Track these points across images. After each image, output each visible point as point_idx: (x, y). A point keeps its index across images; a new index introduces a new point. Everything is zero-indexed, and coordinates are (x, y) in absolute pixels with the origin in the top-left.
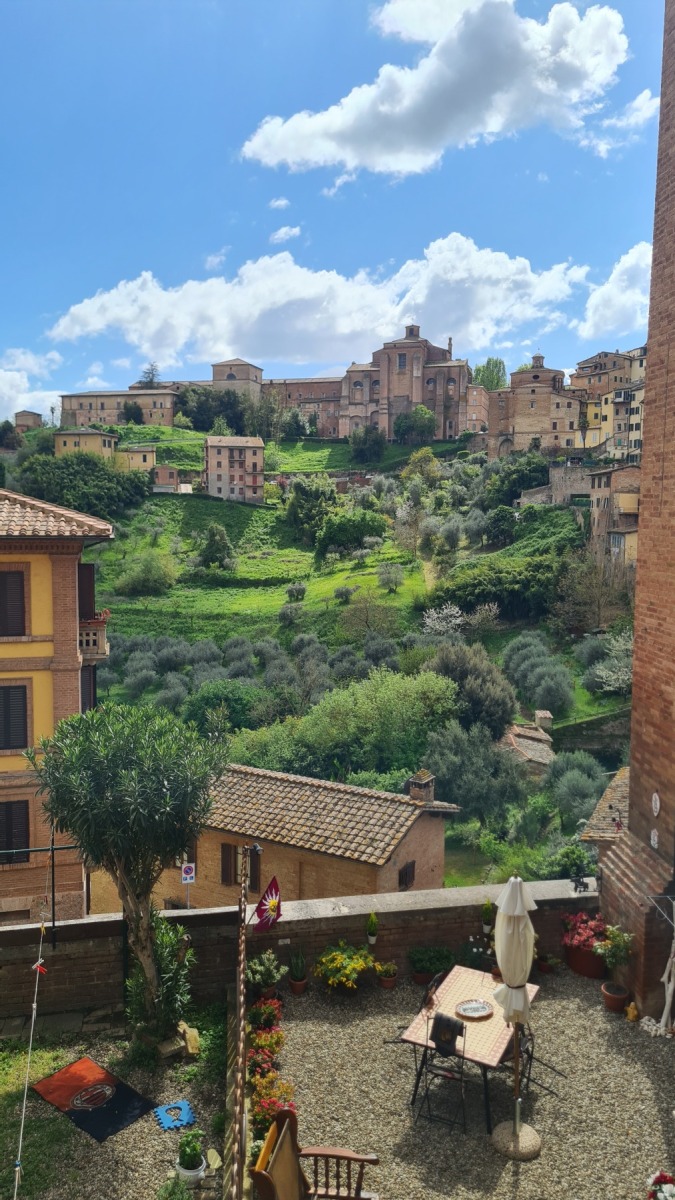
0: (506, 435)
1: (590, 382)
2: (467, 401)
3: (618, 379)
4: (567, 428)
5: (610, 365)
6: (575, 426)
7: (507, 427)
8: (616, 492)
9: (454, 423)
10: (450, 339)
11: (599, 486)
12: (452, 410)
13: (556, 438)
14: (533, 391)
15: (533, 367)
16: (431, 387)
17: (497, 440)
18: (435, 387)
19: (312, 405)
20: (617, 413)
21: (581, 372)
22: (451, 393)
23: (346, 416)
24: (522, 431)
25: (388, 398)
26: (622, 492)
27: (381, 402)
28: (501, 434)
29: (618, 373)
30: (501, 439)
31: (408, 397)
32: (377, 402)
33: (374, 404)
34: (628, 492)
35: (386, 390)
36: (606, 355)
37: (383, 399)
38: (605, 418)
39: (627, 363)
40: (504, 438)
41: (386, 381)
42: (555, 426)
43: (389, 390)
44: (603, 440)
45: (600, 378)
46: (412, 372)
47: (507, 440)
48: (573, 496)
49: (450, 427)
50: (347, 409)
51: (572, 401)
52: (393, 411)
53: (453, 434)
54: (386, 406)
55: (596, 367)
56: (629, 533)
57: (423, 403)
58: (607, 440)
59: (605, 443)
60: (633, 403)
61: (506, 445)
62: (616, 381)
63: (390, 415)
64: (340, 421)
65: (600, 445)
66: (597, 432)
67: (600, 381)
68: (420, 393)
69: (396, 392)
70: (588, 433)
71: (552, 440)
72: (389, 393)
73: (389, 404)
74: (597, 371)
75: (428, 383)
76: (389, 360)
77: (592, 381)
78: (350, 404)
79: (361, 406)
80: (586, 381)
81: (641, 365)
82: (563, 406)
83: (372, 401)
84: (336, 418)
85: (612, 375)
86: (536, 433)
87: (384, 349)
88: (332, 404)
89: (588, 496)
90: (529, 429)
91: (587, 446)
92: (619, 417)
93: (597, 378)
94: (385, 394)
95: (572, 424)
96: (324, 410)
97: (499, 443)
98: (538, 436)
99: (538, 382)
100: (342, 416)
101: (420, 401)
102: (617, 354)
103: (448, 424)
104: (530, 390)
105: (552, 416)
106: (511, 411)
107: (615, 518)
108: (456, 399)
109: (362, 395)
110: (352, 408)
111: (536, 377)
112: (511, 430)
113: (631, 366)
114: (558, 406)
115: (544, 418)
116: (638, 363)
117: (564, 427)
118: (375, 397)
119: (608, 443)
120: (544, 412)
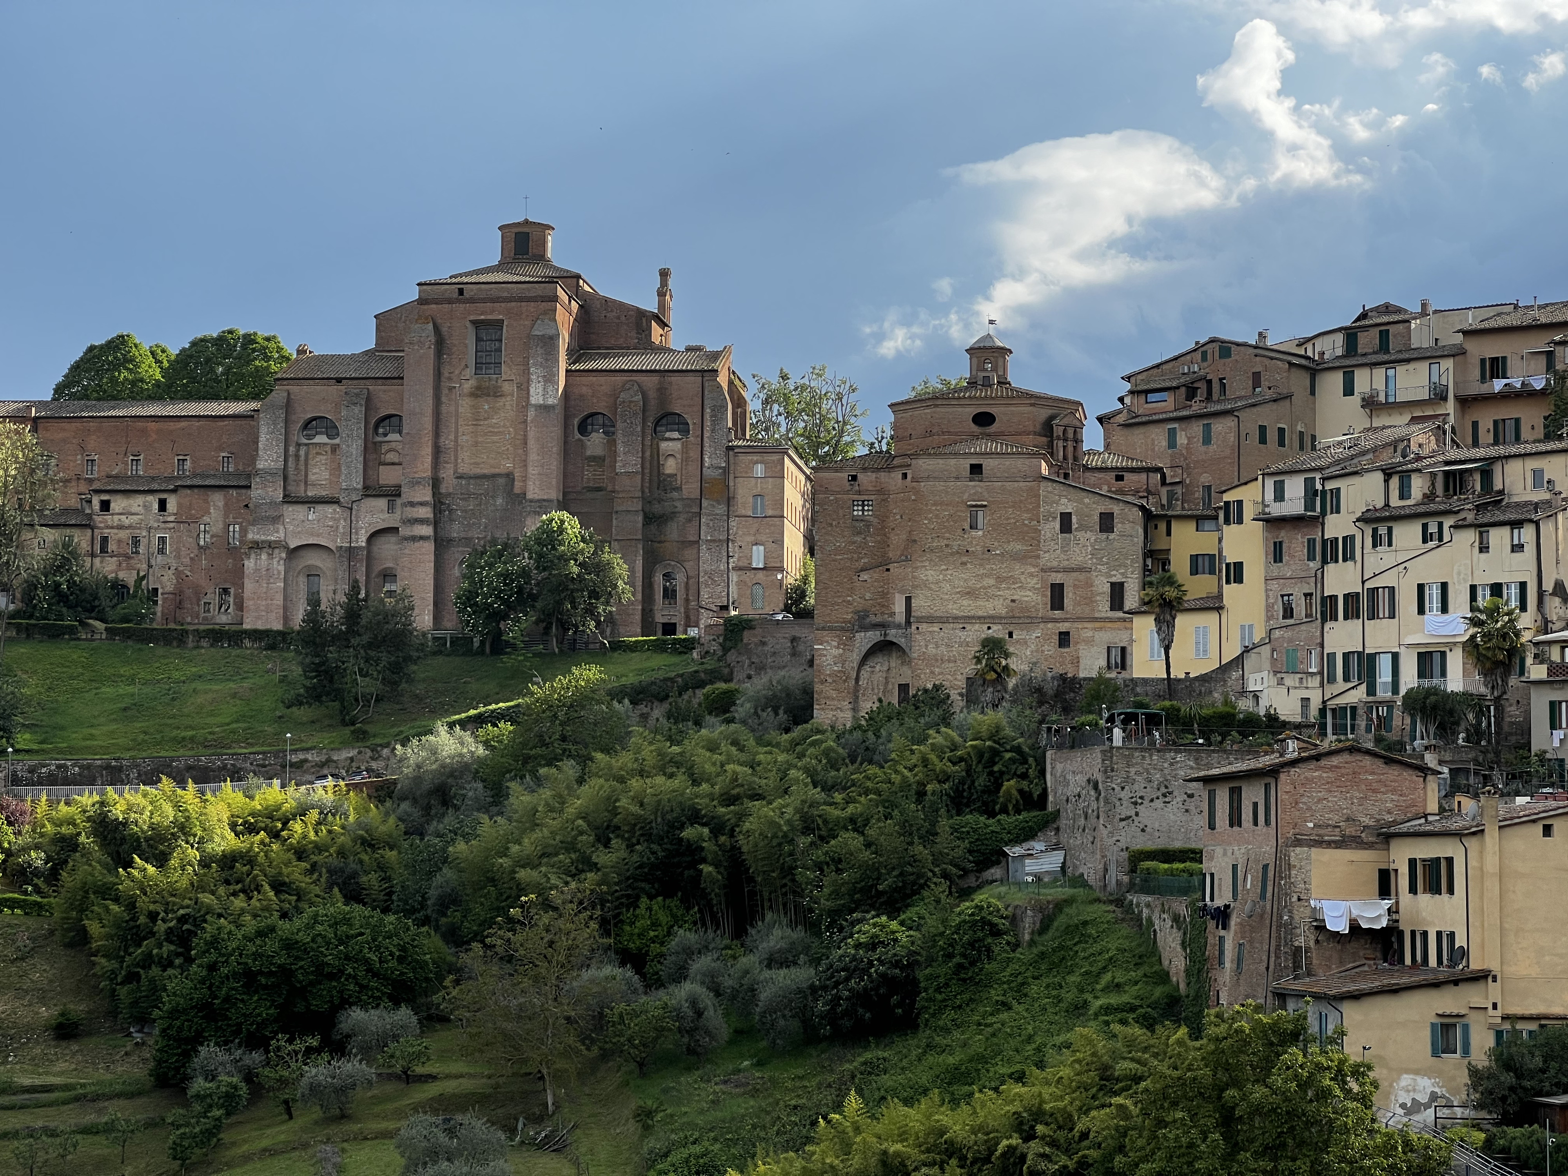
0: (882, 626)
1: (1172, 444)
2: (729, 501)
3: (1272, 436)
4: (1103, 607)
5: (1239, 387)
6: (1131, 600)
7: (885, 597)
8: (1298, 843)
9: (680, 579)
10: (664, 274)
11: (1235, 820)
12: (673, 531)
13: (1064, 639)
14: (976, 469)
15: (972, 384)
16: (595, 442)
17: (847, 644)
18: (612, 444)
19: (136, 503)
20: (1277, 553)
21: (1141, 407)
22: (670, 467)
23: (271, 546)
24: (939, 610)
25: (436, 483)
26: (1319, 843)
27: (408, 494)
28: (862, 622)
29: (1268, 416)
30: (866, 639)
31: (509, 477)
32: (393, 494)
33: (382, 503)
34: (1342, 843)
35: (427, 451)
36: (1225, 348)
37: (415, 483)
38: (1236, 573)
39: (1299, 382)
40: (873, 637)
41: (427, 422)
42: (1057, 596)
43: (437, 451)
44: (1232, 652)
45: (1207, 428)
46: (524, 388)
47: (885, 647)
48: (1137, 858)
49: (669, 594)
50: (276, 519)
51: (1116, 509)
52: (455, 530)
53: (678, 619)
54: (425, 512)
55: (1191, 393)
56: (1355, 997)
57: (563, 505)
58: (1247, 650)
59: (1238, 661)
60: (1331, 520)
61: (880, 666)
62: (1263, 440)
63: (441, 544)
64: (250, 564)
65: (1224, 669)
66: (1211, 619)
67: (1207, 440)
68: (554, 465)
69: (467, 462)
70: (1181, 620)
71: (1051, 648)
72: (436, 464)
73: (439, 504)
74: (1196, 407)
75: (583, 429)
76: (440, 344)
77: (1182, 439)
78: (289, 499)
79: (329, 509)
80: (1158, 436)
81: (1349, 390)
82: (1082, 527)
83: (371, 490)
84: (232, 551)
85: (1251, 420)
86: (990, 620)
87: (422, 301)
88: (218, 499)
89: (1195, 855)
90: (967, 607)
91: (1177, 673)
92: (1286, 569)
93: (1197, 428)
94: (424, 467)
95: (1117, 592)
96: (187, 520)
97: (855, 657)
98: (997, 631)
99: (992, 437)
100: (257, 546)
101: (554, 494)
102: (1260, 349)
103: (659, 580)
104: (966, 463)
105: (1048, 558)
106: (897, 539)
107: (1300, 942)
108: (691, 489)
109: (336, 470)
110: (294, 514)
111: (984, 419)
112: (899, 607)
113: (1313, 393)
114: (1066, 522)
115: (1018, 569)
116: (1337, 379)
117: (1090, 600)
118: (388, 476)
119: (1250, 662)
120: (1017, 547)
